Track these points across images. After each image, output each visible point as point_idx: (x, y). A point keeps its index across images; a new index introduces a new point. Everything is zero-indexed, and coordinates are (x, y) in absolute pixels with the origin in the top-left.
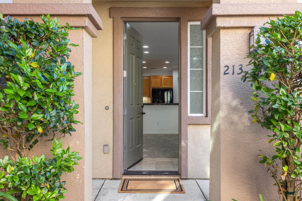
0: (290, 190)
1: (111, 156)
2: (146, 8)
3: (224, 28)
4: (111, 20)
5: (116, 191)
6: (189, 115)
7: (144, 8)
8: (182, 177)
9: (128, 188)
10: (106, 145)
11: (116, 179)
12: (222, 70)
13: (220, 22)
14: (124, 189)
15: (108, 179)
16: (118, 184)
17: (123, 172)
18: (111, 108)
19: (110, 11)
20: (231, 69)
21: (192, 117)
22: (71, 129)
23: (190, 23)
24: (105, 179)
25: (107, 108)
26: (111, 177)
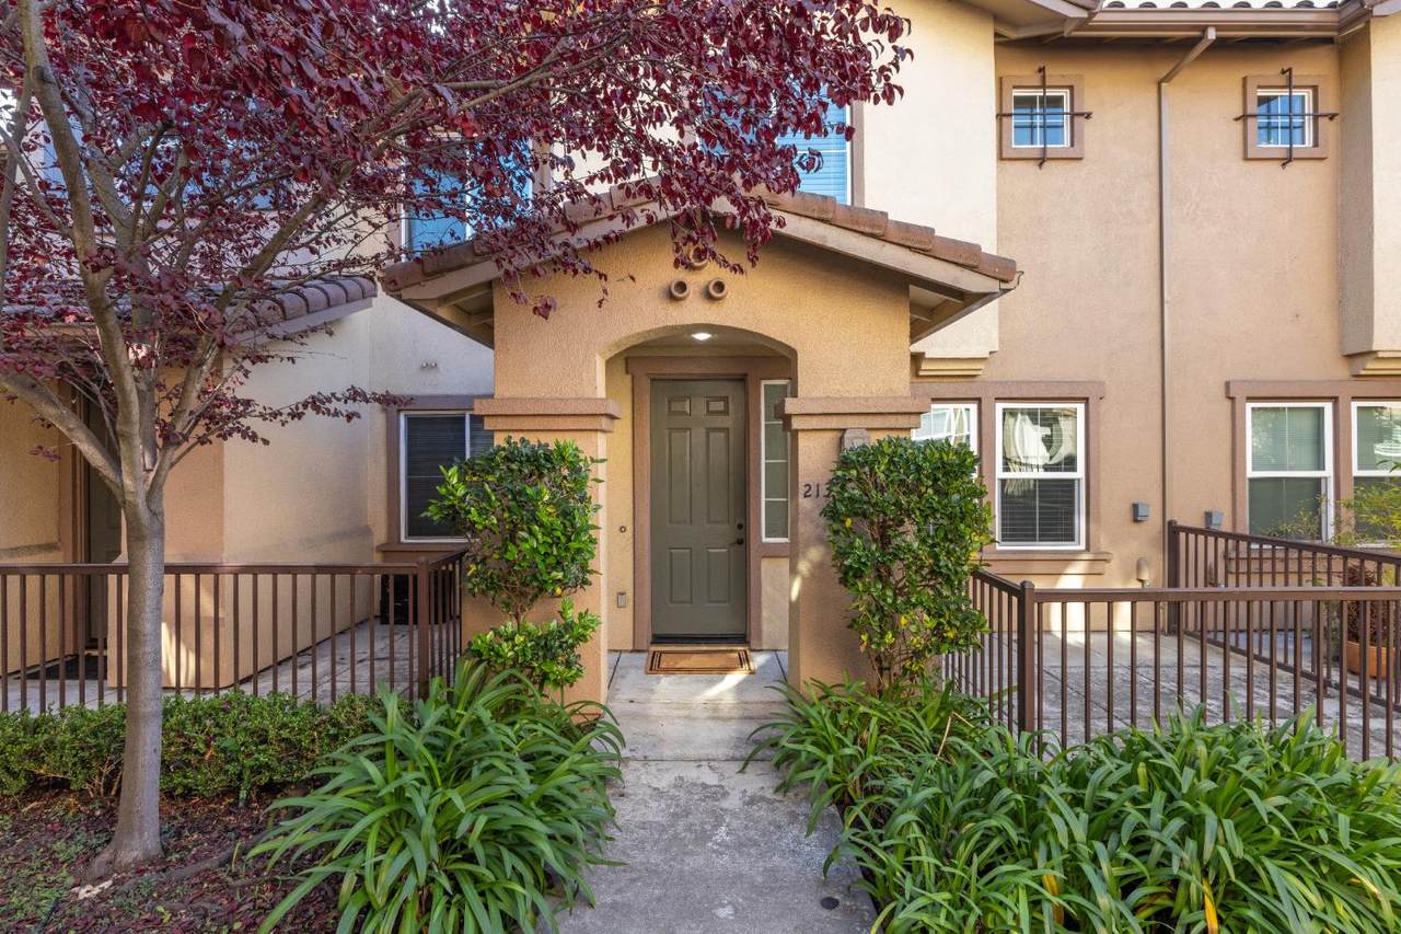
0: (885, 665)
1: (631, 613)
2: (690, 357)
3: (803, 430)
4: (629, 377)
5: (642, 671)
6: (765, 540)
7: (685, 358)
8: (753, 647)
9: (663, 665)
10: (622, 594)
11: (638, 651)
12: (802, 490)
13: (796, 424)
14: (654, 667)
15: (626, 651)
16: (643, 659)
17: (650, 639)
18: (630, 528)
19: (627, 364)
20: (814, 489)
21: (769, 544)
22: (585, 582)
23: (764, 383)
24: (621, 651)
25: (623, 529)
26: (631, 648)
